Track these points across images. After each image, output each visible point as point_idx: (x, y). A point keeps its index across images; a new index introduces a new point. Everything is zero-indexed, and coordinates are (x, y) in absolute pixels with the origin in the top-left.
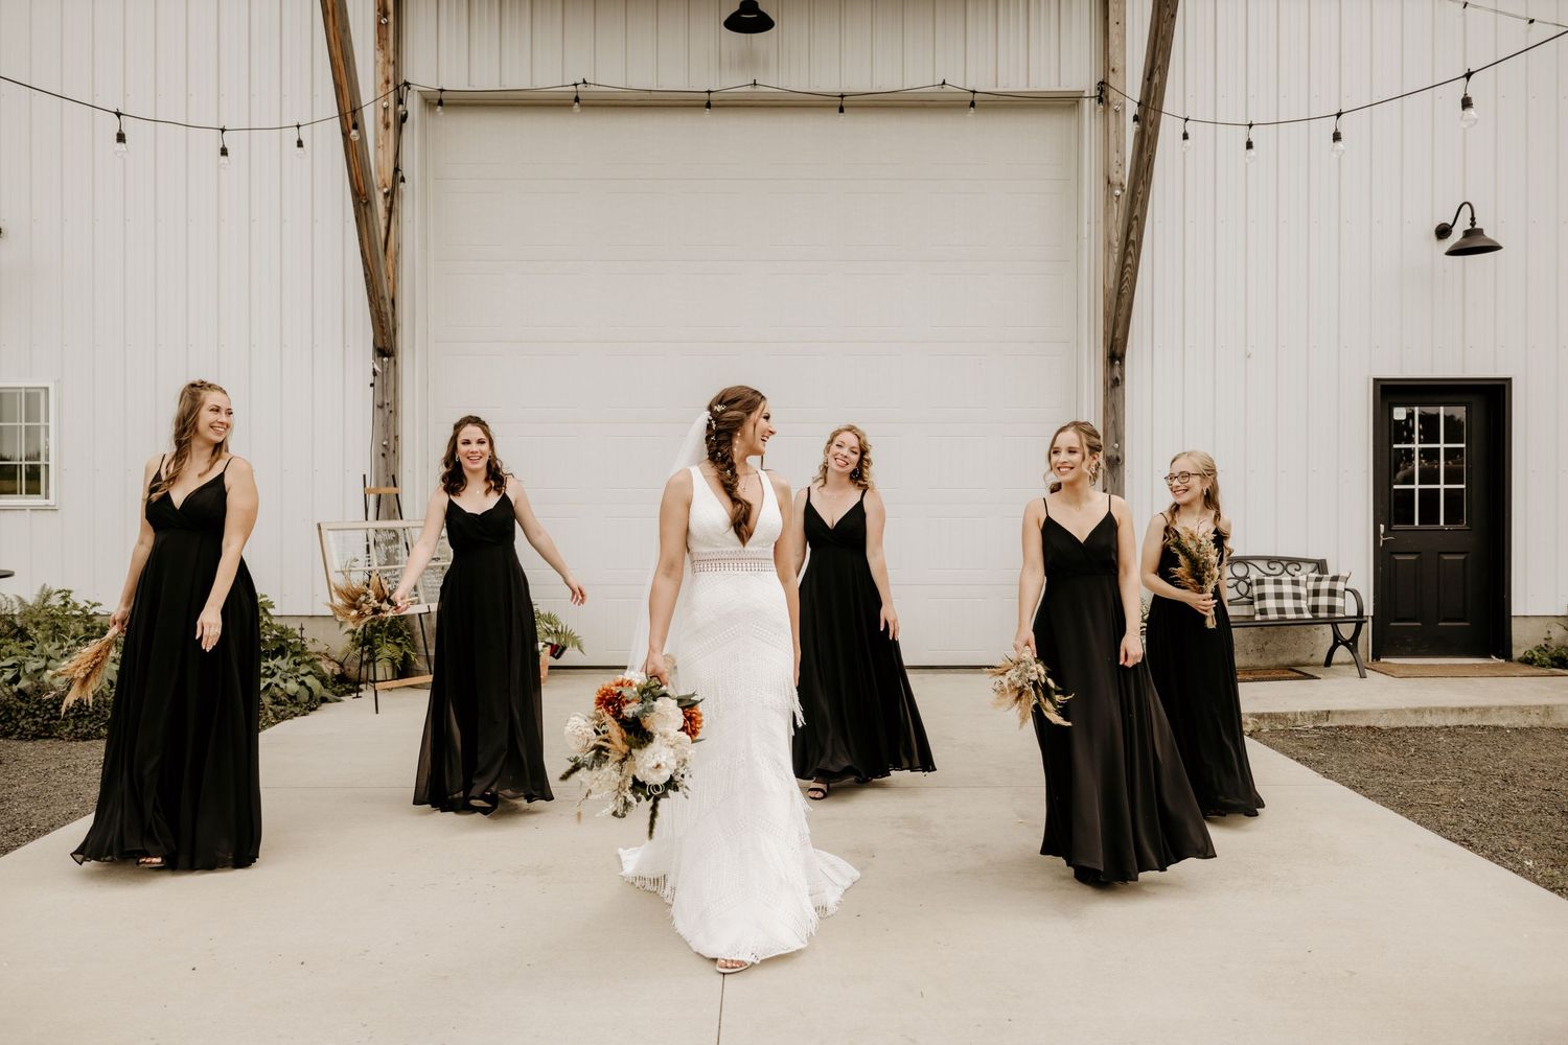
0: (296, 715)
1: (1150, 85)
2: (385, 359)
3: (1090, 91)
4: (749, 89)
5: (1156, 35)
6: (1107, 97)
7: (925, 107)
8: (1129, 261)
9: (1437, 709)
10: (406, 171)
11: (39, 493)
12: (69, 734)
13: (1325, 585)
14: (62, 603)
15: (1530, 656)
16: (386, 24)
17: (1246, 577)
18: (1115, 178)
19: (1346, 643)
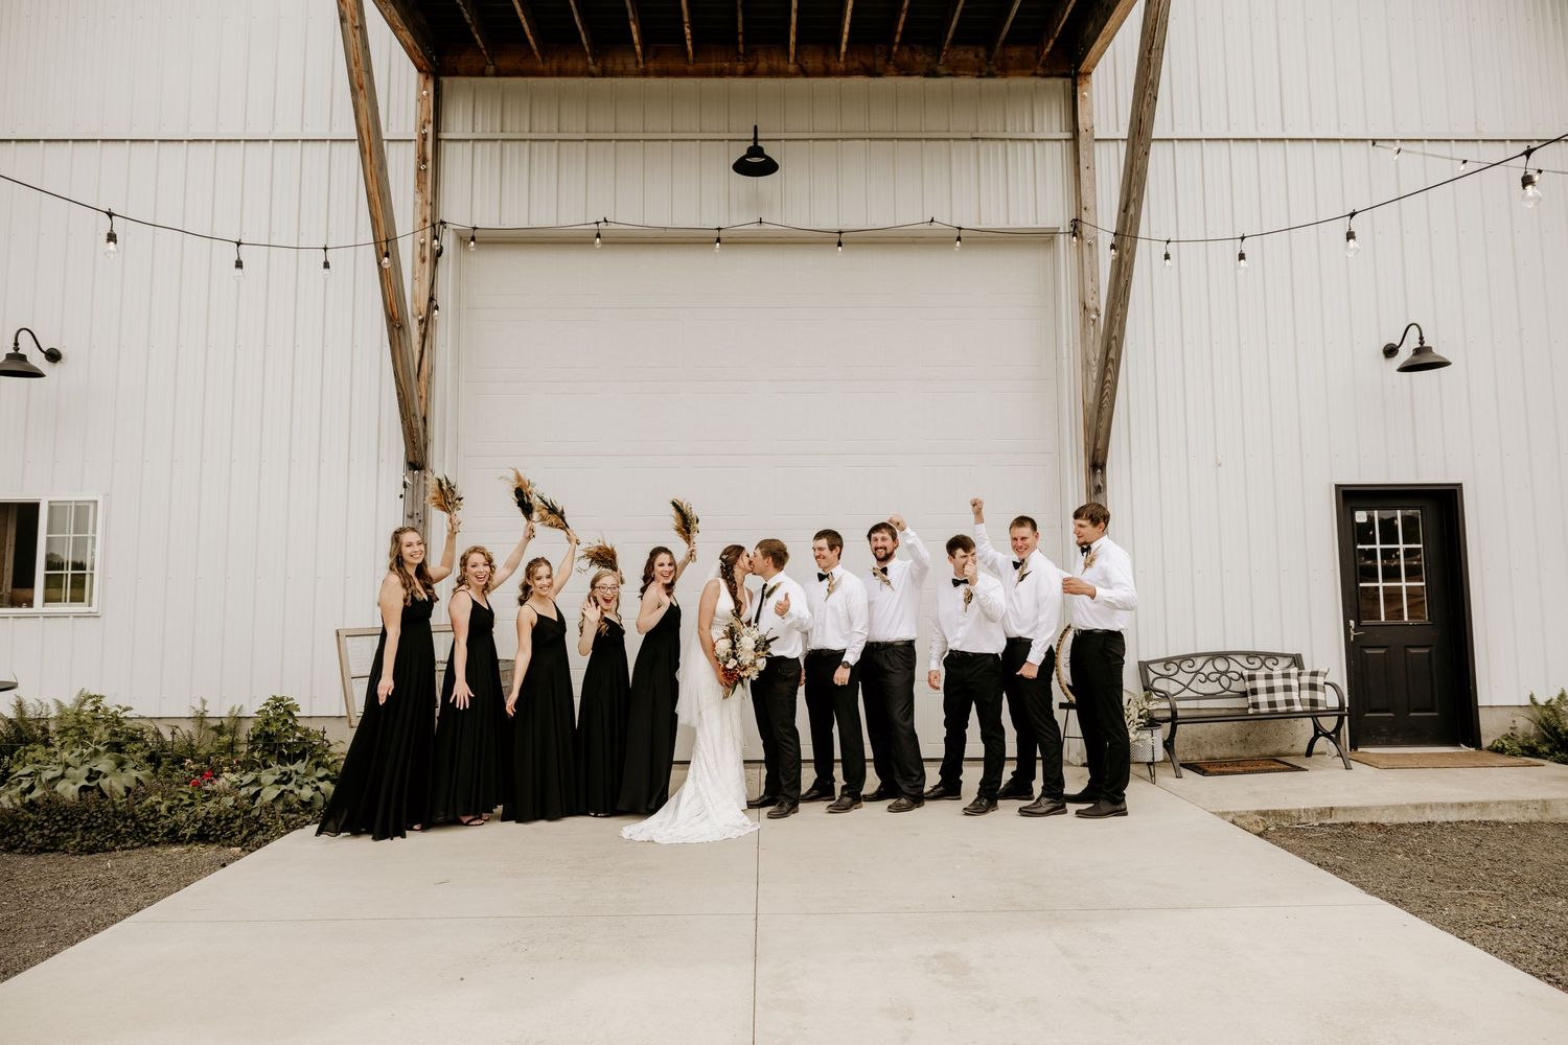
0: (308, 823)
1: (1126, 216)
2: (416, 472)
3: (1064, 228)
4: (755, 226)
5: (1131, 170)
6: (1080, 232)
7: (914, 243)
8: (1109, 377)
9: (1437, 804)
10: (440, 301)
11: (83, 601)
12: (75, 847)
13: (1305, 680)
14: (93, 708)
15: (1500, 745)
16: (426, 169)
17: (1227, 671)
18: (1090, 304)
19: (1327, 735)
